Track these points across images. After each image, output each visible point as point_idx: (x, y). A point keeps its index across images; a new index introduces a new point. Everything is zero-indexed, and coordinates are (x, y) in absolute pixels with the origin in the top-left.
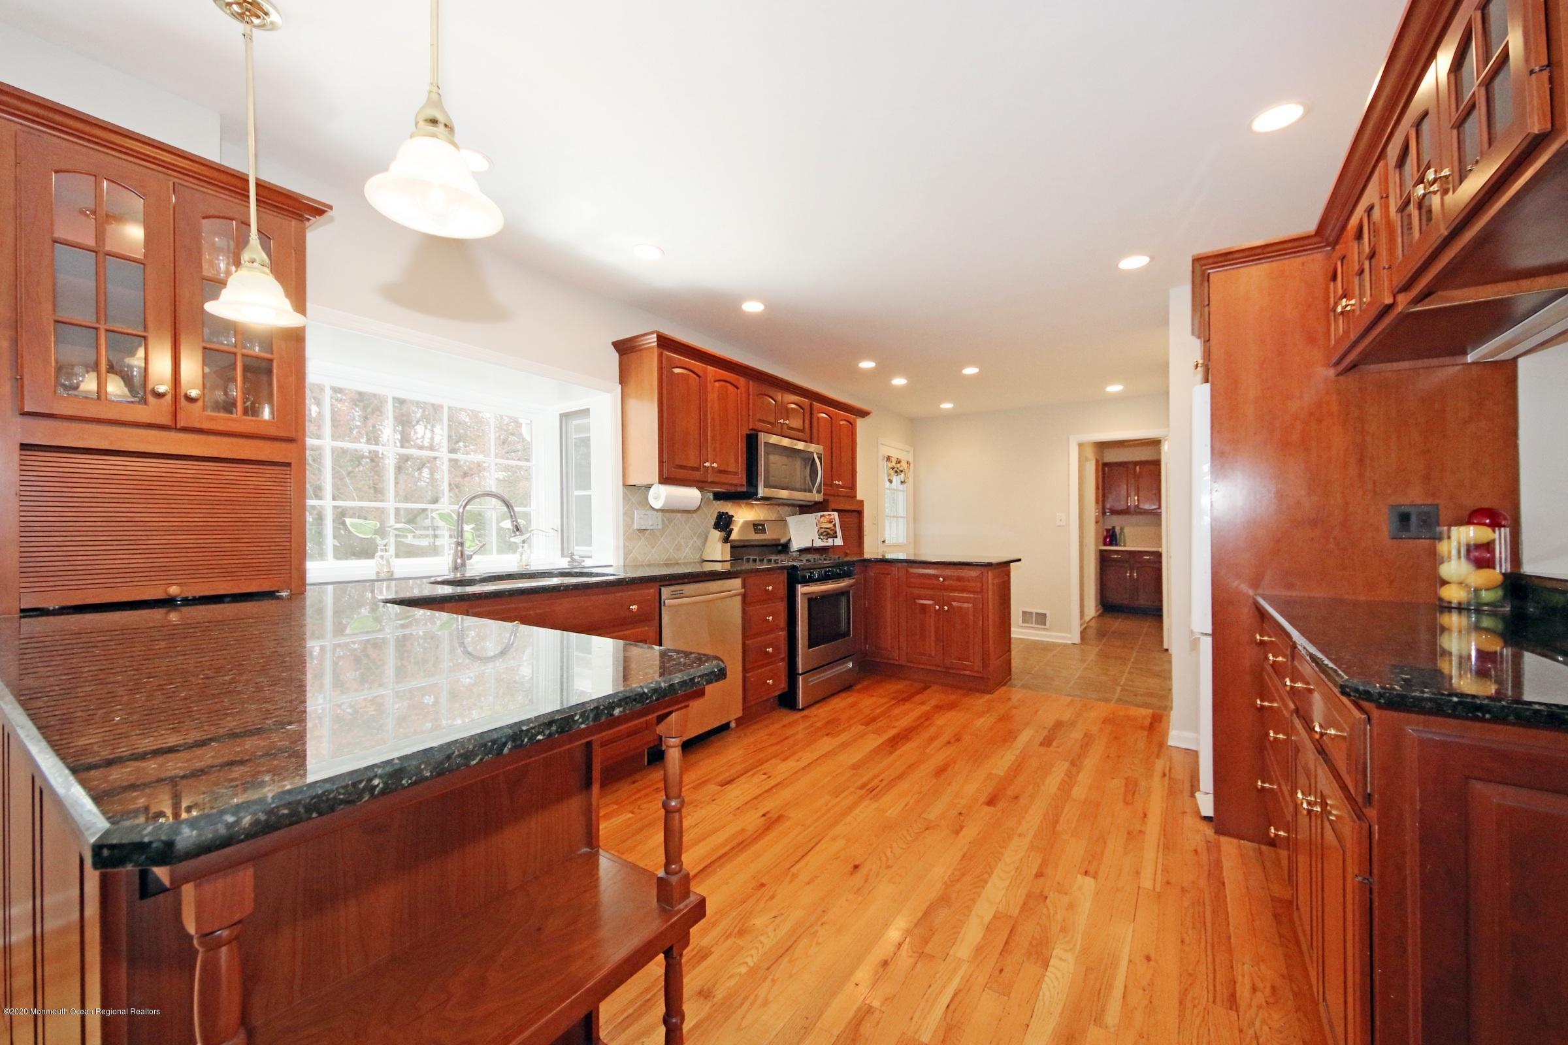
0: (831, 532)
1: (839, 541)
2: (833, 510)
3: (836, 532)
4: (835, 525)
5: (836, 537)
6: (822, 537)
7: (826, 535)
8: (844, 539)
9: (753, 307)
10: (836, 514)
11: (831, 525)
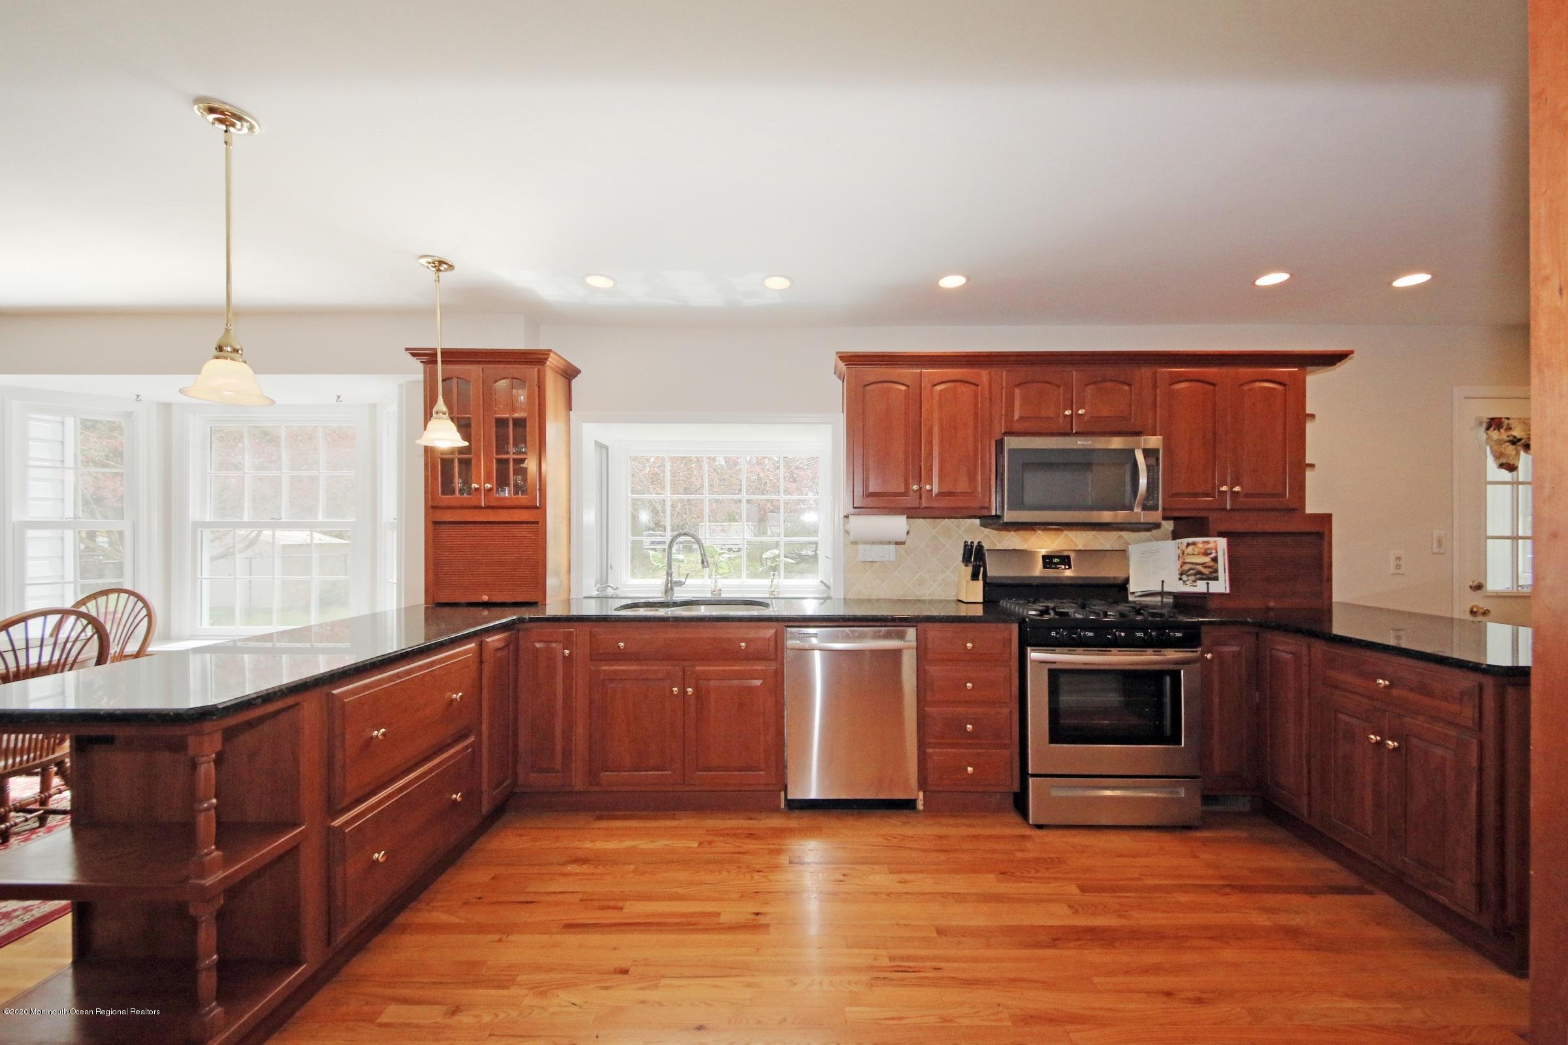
0: (1206, 571)
1: (1221, 586)
2: (1221, 534)
3: (1216, 571)
4: (1215, 560)
5: (1216, 579)
6: (1184, 577)
7: (1195, 575)
8: (1233, 581)
9: (952, 282)
10: (1222, 543)
11: (1207, 559)
